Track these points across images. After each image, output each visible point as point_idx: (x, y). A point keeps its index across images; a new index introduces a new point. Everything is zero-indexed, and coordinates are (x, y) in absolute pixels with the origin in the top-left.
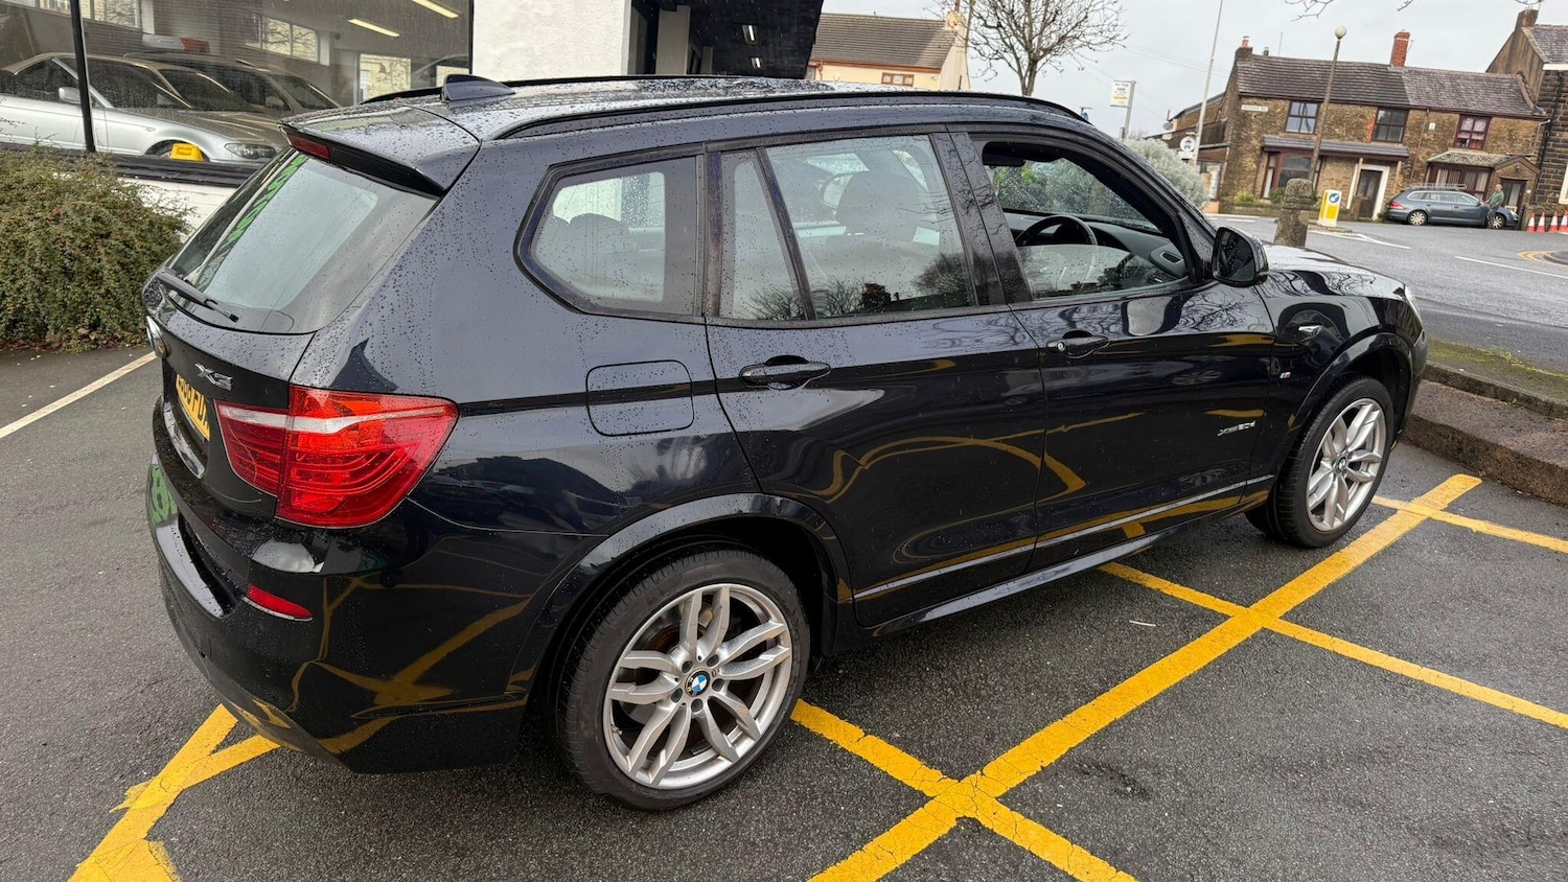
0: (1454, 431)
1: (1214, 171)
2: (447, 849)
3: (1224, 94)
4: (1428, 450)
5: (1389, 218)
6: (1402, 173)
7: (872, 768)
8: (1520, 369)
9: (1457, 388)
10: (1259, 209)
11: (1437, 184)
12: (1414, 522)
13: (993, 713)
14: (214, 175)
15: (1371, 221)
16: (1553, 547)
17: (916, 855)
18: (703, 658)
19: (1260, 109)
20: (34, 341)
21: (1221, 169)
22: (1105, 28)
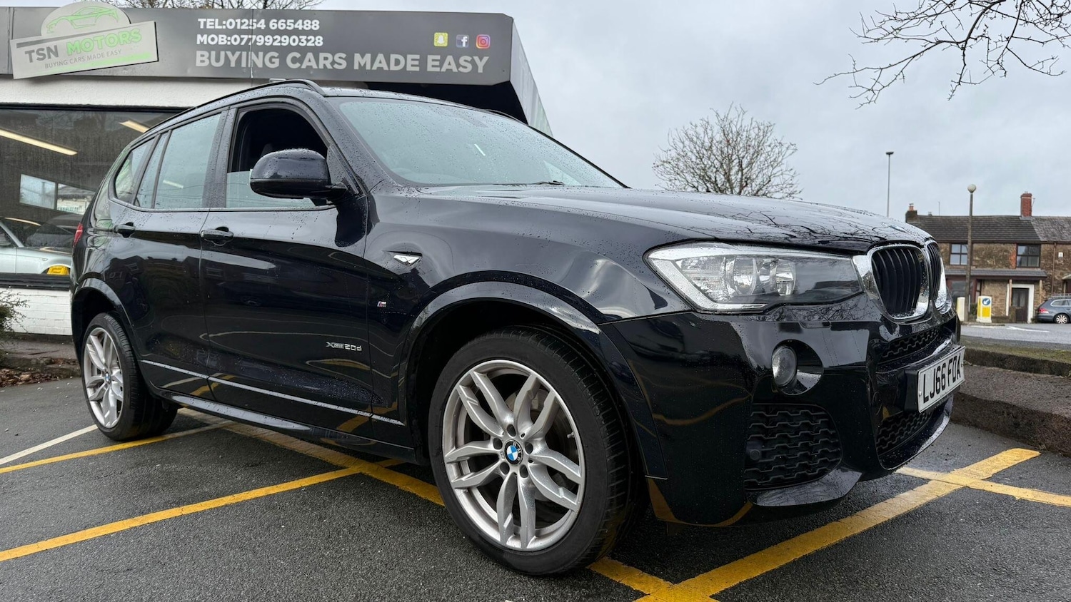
0: (1010, 406)
4: (987, 429)
5: (1038, 320)
6: (1044, 288)
12: (945, 491)
15: (1026, 323)
22: (784, 186)
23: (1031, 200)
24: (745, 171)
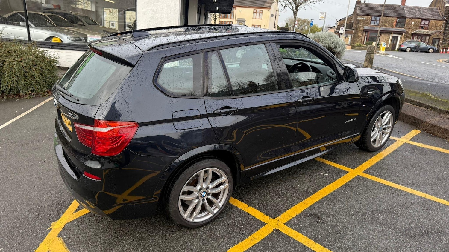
0: (414, 117)
1: (350, 37)
2: (137, 239)
3: (353, 14)
4: (406, 122)
5: (400, 50)
6: (404, 37)
7: (251, 216)
8: (433, 98)
9: (415, 105)
10: (363, 48)
11: (414, 40)
12: (401, 144)
13: (283, 200)
14: (64, 47)
15: (395, 51)
16: (440, 151)
17: (263, 239)
18: (205, 188)
19: (363, 18)
20: (16, 95)
21: (352, 36)
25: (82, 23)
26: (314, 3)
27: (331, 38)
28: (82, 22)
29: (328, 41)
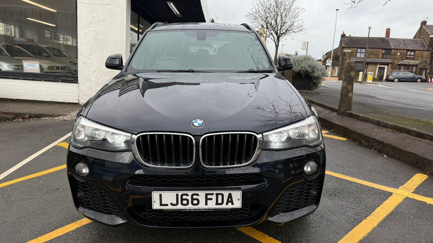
0: (415, 155)
1: (337, 69)
3: (338, 48)
4: (404, 162)
5: (388, 80)
6: (391, 67)
9: (414, 136)
11: (401, 70)
15: (383, 81)
19: (349, 51)
21: (339, 68)
22: (299, 27)
23: (390, 31)
24: (283, 19)
25: (47, 55)
26: (296, 33)
27: (308, 61)
28: (48, 53)
29: (305, 65)
